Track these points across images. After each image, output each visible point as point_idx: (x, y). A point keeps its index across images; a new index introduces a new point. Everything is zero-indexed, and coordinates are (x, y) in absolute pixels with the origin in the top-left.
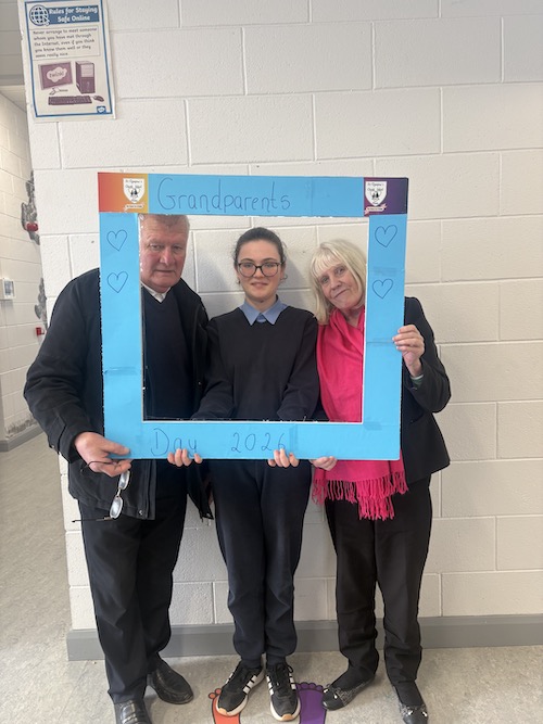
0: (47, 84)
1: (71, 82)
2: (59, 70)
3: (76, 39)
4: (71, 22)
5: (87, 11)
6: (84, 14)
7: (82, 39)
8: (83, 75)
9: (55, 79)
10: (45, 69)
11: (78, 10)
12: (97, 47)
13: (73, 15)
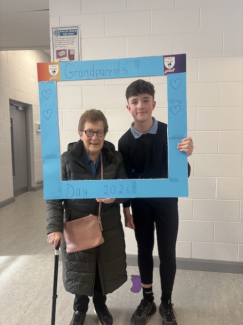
0: (58, 57)
1: (66, 56)
2: (62, 52)
3: (69, 41)
4: (67, 35)
5: (73, 31)
6: (72, 32)
7: (71, 41)
8: (71, 54)
9: (61, 55)
10: (58, 52)
11: (70, 31)
12: (76, 44)
13: (68, 33)
